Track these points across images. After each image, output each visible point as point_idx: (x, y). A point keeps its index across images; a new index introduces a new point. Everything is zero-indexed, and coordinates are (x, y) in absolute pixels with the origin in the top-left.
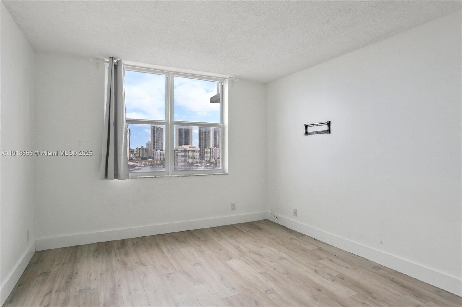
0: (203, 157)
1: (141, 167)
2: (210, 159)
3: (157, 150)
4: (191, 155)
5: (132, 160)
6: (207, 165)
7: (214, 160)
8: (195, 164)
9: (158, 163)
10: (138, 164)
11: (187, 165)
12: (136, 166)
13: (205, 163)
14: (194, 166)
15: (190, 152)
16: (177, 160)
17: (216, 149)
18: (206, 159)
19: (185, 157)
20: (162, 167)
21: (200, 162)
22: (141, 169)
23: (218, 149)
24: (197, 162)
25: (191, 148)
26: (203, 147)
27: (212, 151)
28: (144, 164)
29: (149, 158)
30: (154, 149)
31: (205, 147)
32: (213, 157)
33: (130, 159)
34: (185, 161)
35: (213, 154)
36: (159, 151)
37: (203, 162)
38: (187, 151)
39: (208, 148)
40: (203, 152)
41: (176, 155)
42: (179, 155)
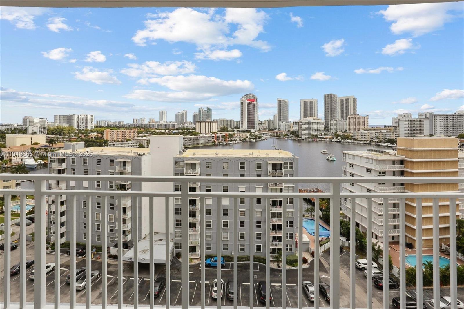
0: (329, 129)
1: (267, 138)
2: (336, 131)
3: (282, 122)
4: (316, 127)
5: (260, 131)
6: (333, 137)
7: (340, 132)
8: (319, 136)
9: (283, 134)
10: (265, 135)
11: (311, 137)
12: (262, 137)
13: (330, 135)
14: (318, 138)
15: (314, 124)
16: (301, 132)
17: (343, 121)
18: (331, 132)
19: (309, 129)
20: (286, 138)
21: (325, 134)
22: (267, 139)
23: (346, 121)
24: (322, 134)
25: (315, 120)
26: (328, 119)
27: (338, 123)
28: (271, 135)
29: (276, 129)
30: (280, 121)
31: (331, 119)
32: (340, 129)
33: (258, 130)
34: (309, 132)
35: (340, 127)
36: (285, 123)
37: (328, 135)
38: (311, 123)
39: (334, 120)
40: (328, 124)
41: (300, 127)
42: (303, 127)
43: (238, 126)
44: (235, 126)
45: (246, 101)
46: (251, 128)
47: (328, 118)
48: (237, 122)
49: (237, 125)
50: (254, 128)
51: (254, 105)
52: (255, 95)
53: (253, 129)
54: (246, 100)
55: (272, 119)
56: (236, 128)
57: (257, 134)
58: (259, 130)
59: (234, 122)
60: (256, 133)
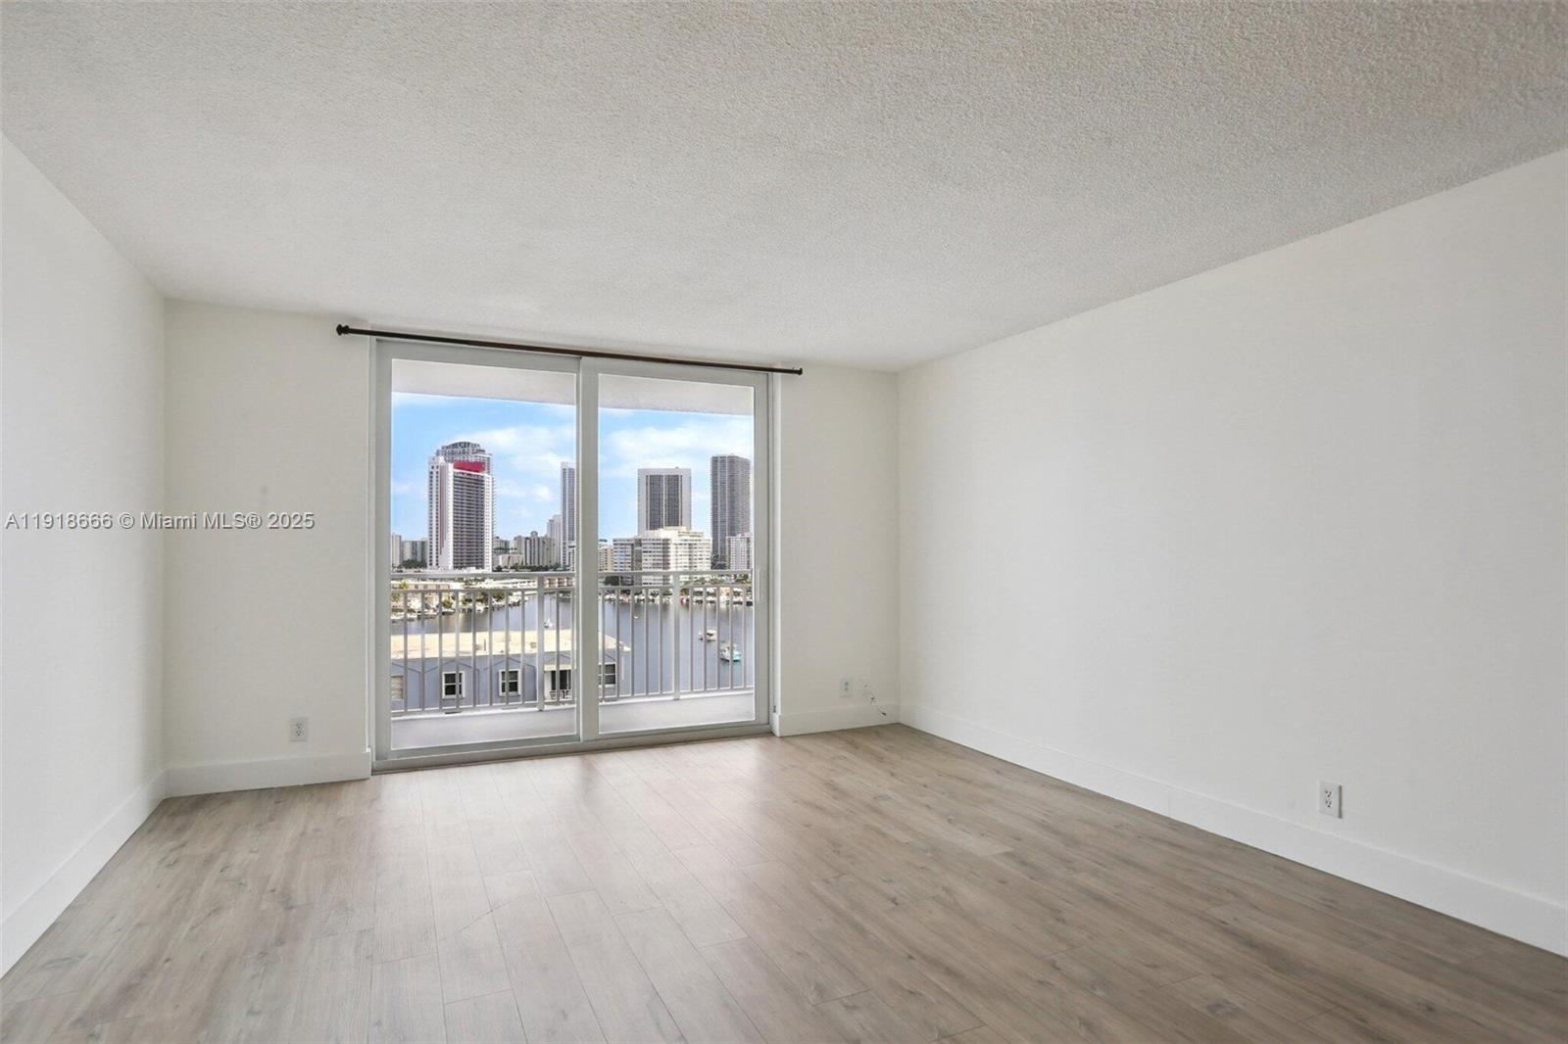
0: (724, 565)
4: (686, 559)
12: (510, 594)
15: (681, 550)
19: (666, 565)
25: (684, 538)
26: (723, 534)
29: (556, 567)
30: (571, 538)
31: (732, 533)
39: (740, 535)
40: (723, 549)
41: (637, 560)
42: (648, 561)
43: (419, 559)
44: (408, 556)
45: (451, 470)
46: (469, 564)
47: (723, 530)
48: (414, 544)
49: (414, 553)
50: (480, 565)
51: (480, 482)
52: (482, 448)
53: (477, 567)
54: (451, 466)
55: (542, 533)
56: (408, 564)
57: (490, 584)
58: (499, 569)
59: (402, 545)
60: (486, 581)
